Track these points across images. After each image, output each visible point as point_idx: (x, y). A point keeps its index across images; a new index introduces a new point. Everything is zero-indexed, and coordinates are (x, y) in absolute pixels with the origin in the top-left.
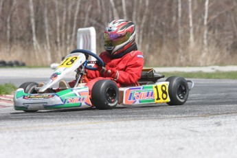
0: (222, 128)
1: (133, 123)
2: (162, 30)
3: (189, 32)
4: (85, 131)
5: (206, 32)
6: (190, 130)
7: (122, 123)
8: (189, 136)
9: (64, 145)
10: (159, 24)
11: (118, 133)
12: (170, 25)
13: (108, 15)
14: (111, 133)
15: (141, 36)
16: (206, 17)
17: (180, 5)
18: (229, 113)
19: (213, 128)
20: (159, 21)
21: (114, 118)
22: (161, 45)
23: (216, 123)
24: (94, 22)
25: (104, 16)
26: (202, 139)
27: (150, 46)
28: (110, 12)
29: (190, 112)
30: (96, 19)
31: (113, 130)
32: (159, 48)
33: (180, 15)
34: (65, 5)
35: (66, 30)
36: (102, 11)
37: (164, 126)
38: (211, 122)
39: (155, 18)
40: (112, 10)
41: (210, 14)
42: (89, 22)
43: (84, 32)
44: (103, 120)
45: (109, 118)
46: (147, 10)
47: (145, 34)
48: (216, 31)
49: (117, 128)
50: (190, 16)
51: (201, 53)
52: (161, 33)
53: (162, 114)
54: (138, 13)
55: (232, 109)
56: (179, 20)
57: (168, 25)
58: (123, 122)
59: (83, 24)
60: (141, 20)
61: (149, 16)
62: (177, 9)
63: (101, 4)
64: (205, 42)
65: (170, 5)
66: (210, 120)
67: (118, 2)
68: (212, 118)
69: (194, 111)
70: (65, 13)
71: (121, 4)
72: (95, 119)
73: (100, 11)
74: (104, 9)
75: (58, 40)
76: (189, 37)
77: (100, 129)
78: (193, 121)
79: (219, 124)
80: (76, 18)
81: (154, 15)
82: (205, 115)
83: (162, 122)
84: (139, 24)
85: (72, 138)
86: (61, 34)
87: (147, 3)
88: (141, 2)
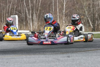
0: (70, 58)
1: (33, 56)
4: (13, 60)
5: (64, 18)
6: (57, 59)
7: (28, 56)
8: (56, 62)
9: (4, 66)
11: (27, 60)
13: (24, 10)
14: (24, 60)
15: (37, 19)
16: (64, 11)
17: (53, 6)
18: (73, 52)
19: (66, 58)
20: (45, 13)
23: (68, 56)
24: (18, 13)
26: (62, 63)
27: (41, 23)
29: (57, 51)
30: (18, 12)
31: (25, 59)
33: (53, 10)
34: (5, 6)
35: (6, 16)
37: (46, 57)
38: (66, 56)
39: (43, 11)
40: (25, 8)
41: (66, 10)
42: (15, 13)
43: (13, 17)
44: (21, 55)
45: (23, 54)
46: (39, 8)
47: (39, 18)
48: (68, 17)
49: (26, 58)
50: (58, 11)
51: (62, 27)
53: (45, 52)
54: (36, 9)
55: (75, 50)
56: (53, 12)
59: (13, 14)
60: (37, 12)
61: (40, 10)
62: (52, 8)
63: (20, 5)
64: (64, 22)
65: (49, 6)
66: (65, 55)
67: (28, 5)
68: (66, 54)
69: (59, 51)
70: (5, 9)
71: (29, 5)
72: (17, 54)
73: (20, 8)
74: (22, 7)
75: (2, 20)
76: (57, 19)
77: (19, 59)
78: (58, 55)
79: (69, 57)
80: (10, 11)
81: (43, 10)
82: (63, 53)
83: (45, 56)
84: (36, 14)
85: (7, 62)
86: (3, 18)
87: (40, 5)
88: (37, 5)
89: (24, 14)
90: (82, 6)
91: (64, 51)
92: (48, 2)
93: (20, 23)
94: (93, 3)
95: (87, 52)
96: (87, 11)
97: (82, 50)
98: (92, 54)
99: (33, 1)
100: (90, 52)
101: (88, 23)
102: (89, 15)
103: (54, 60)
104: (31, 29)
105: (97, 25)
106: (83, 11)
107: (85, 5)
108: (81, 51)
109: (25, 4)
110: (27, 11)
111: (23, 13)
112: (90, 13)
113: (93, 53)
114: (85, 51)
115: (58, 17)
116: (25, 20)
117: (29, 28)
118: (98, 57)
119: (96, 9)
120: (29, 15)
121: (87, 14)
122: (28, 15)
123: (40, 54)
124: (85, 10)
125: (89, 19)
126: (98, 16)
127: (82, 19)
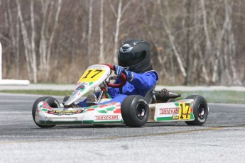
0: (129, 151)
1: (37, 144)
2: (72, 46)
3: (99, 50)
6: (96, 154)
7: (25, 144)
8: (95, 159)
10: (69, 41)
11: (21, 154)
12: (79, 42)
13: (15, 29)
14: (14, 155)
15: (49, 53)
16: (117, 34)
17: (90, 22)
18: (136, 136)
19: (119, 151)
20: (69, 37)
21: (17, 139)
22: (70, 62)
23: (123, 146)
24: (1, 35)
25: (12, 31)
27: (59, 63)
28: (18, 26)
30: (3, 33)
31: (16, 151)
32: (67, 66)
33: (90, 32)
36: (10, 25)
37: (70, 148)
39: (65, 34)
40: (20, 24)
41: (121, 32)
44: (7, 141)
46: (56, 26)
47: (53, 50)
50: (101, 33)
52: (70, 49)
54: (47, 29)
55: (140, 131)
56: (89, 37)
57: (77, 42)
58: (27, 143)
60: (50, 36)
61: (58, 32)
62: (88, 25)
63: (8, 17)
64: (115, 59)
65: (80, 20)
66: (118, 143)
67: (26, 16)
68: (118, 141)
69: (101, 133)
71: (30, 18)
73: (7, 25)
74: (11, 23)
76: (99, 54)
78: (100, 143)
79: (125, 147)
81: (64, 30)
82: (112, 138)
84: (48, 40)
87: (57, 19)
88: (50, 16)
89: (18, 39)
90: (162, 22)
91: (114, 132)
92: (78, 12)
93: (7, 61)
94: (187, 15)
95: (172, 135)
96: (172, 34)
97: (159, 132)
98: (183, 141)
99: (40, 9)
100: (179, 135)
101: (174, 65)
102: (179, 44)
103: (89, 154)
104: (33, 77)
105: (197, 70)
106: (164, 33)
107: (168, 20)
108: (156, 134)
109: (19, 13)
110: (24, 33)
111: (15, 36)
112: (181, 39)
113: (186, 138)
114: (166, 134)
115: (102, 48)
116: (18, 53)
117: (30, 75)
118: (197, 148)
119: (194, 30)
120: (30, 42)
121: (172, 43)
122: (26, 41)
123: (54, 140)
124: (168, 32)
125: (177, 54)
126: (199, 47)
127: (161, 54)
